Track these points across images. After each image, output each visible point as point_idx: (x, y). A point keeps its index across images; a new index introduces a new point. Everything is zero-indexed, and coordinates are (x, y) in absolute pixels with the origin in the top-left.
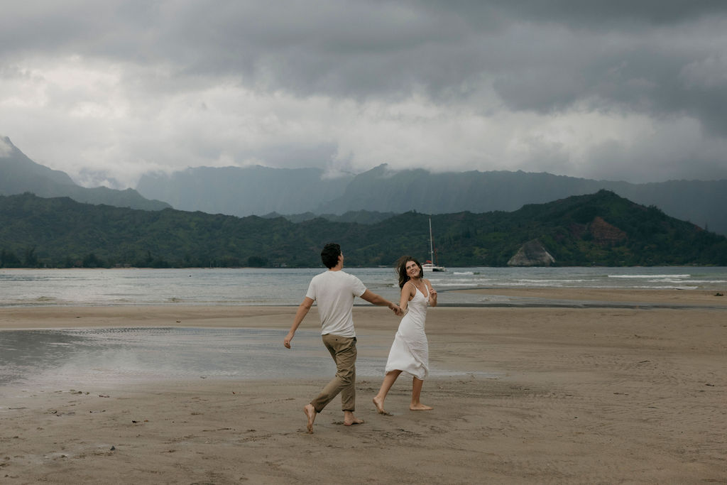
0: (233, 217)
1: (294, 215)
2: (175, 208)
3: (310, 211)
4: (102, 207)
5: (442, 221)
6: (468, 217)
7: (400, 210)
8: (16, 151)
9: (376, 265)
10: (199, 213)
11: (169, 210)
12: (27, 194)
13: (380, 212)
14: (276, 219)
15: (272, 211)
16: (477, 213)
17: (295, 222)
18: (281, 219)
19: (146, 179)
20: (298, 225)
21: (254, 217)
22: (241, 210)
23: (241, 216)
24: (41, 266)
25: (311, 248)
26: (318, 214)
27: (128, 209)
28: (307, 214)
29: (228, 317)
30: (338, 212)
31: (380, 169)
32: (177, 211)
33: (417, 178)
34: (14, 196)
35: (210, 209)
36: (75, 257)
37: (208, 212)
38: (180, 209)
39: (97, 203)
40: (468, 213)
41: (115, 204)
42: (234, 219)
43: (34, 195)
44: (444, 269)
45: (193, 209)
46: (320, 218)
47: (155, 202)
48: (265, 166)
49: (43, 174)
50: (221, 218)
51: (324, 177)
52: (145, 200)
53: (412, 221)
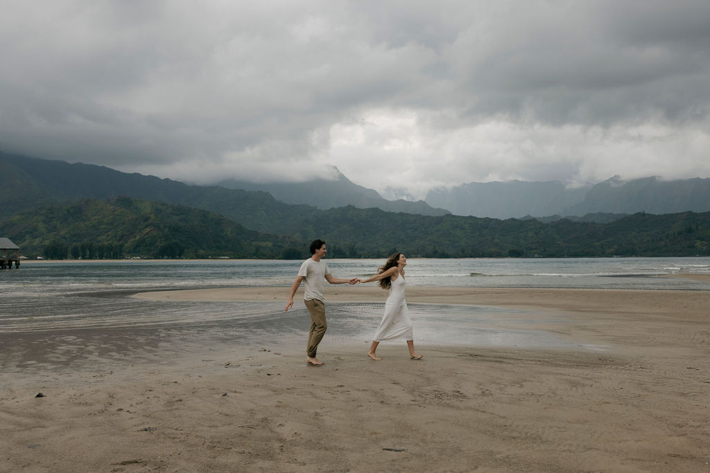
0: (496, 219)
1: (544, 218)
2: (453, 214)
3: (557, 214)
4: (401, 214)
5: (668, 219)
6: (690, 215)
7: (631, 212)
8: (342, 177)
9: (610, 255)
10: (471, 217)
11: (449, 215)
12: (349, 206)
13: (615, 213)
14: (530, 221)
15: (526, 215)
16: (699, 212)
17: (545, 223)
18: (534, 220)
19: (432, 193)
20: (547, 225)
21: (513, 220)
22: (502, 213)
23: (502, 219)
24: (360, 257)
25: (558, 242)
26: (563, 216)
27: (419, 215)
28: (554, 216)
30: (579, 214)
31: (615, 179)
32: (455, 216)
33: (648, 185)
34: (340, 207)
35: (480, 214)
37: (479, 216)
38: (457, 215)
39: (397, 212)
40: (690, 213)
41: (410, 212)
43: (354, 207)
45: (467, 214)
46: (565, 219)
47: (439, 210)
49: (359, 191)
50: (488, 221)
51: (568, 187)
52: (431, 209)
53: (641, 221)
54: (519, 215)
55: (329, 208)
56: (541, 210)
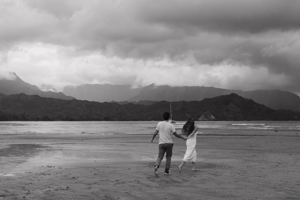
0: (98, 102)
1: (121, 102)
2: (77, 99)
3: (127, 100)
4: (50, 98)
5: (175, 104)
6: (184, 103)
7: (159, 100)
8: (18, 78)
9: (150, 120)
10: (86, 101)
11: (75, 100)
12: (22, 94)
13: (152, 101)
14: (114, 103)
15: (113, 100)
16: (187, 101)
17: (121, 104)
18: (116, 103)
19: (66, 88)
20: (122, 105)
21: (106, 103)
22: (101, 100)
23: (101, 102)
24: (27, 120)
25: (127, 114)
26: (129, 101)
27: (60, 99)
28: (125, 101)
29: (100, 139)
30: (137, 101)
31: (152, 85)
32: (78, 100)
33: (166, 88)
34: (17, 94)
35: (90, 100)
36: (40, 117)
38: (79, 100)
39: (48, 97)
40: (184, 101)
41: (55, 97)
42: (98, 103)
43: (24, 94)
44: (176, 122)
46: (130, 103)
47: (70, 97)
48: (110, 84)
50: (94, 103)
51: (132, 88)
52: (66, 96)
53: (164, 104)
54: (109, 101)
55: (10, 94)
56: (119, 98)
